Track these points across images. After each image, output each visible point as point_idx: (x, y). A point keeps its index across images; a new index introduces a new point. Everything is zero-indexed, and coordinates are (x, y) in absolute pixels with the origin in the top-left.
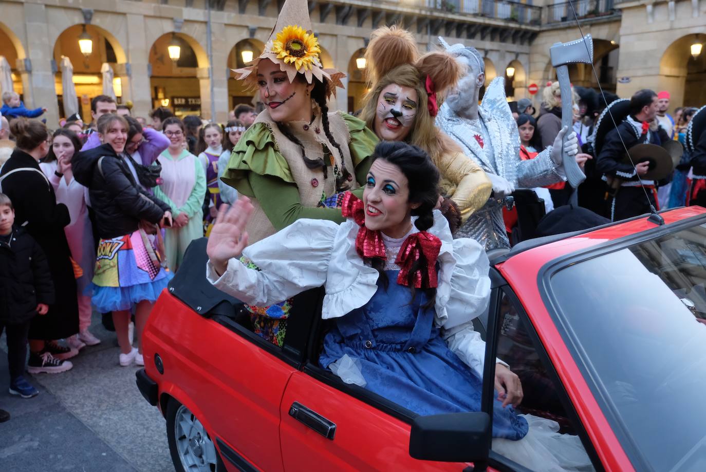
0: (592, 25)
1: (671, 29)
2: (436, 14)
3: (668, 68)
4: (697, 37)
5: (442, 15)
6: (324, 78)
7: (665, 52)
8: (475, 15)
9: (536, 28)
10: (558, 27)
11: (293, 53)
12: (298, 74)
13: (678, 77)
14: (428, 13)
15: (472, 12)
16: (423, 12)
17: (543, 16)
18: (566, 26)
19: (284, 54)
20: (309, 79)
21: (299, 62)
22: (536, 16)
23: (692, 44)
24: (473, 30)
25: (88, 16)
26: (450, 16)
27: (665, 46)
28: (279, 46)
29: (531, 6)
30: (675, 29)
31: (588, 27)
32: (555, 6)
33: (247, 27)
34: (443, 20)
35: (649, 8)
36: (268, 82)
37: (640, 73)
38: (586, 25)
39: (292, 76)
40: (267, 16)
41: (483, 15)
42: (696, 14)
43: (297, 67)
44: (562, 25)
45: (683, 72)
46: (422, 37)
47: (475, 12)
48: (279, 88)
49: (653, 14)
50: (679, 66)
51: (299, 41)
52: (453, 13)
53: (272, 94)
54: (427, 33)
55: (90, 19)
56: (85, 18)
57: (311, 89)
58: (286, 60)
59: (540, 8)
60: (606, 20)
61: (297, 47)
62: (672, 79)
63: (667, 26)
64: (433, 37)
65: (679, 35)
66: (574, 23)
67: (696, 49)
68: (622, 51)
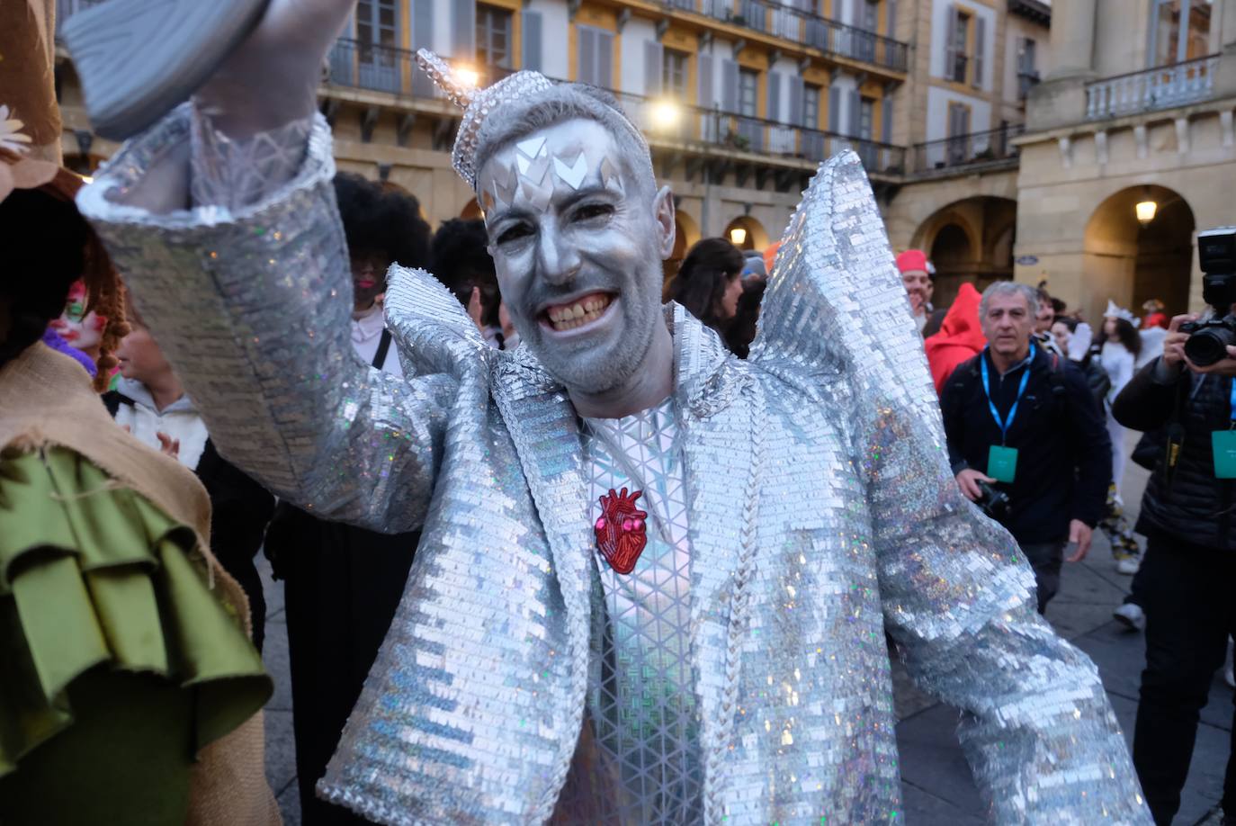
0: (983, 174)
1: (1102, 178)
2: (715, 151)
3: (1100, 243)
4: (1147, 191)
5: (726, 153)
7: (1094, 216)
8: (786, 155)
9: (896, 180)
10: (929, 177)
13: (1120, 257)
14: (701, 150)
15: (780, 151)
16: (692, 148)
17: (907, 161)
18: (942, 175)
22: (896, 162)
23: (1140, 202)
24: (784, 178)
25: (85, 141)
26: (741, 155)
27: (1093, 204)
29: (887, 146)
30: (1110, 177)
31: (976, 177)
32: (929, 146)
33: (374, 163)
34: (728, 161)
35: (1064, 143)
37: (1051, 249)
38: (973, 174)
40: (410, 147)
41: (799, 156)
42: (1143, 153)
44: (936, 174)
45: (1130, 250)
46: (694, 186)
47: (786, 151)
49: (1070, 153)
50: (1122, 239)
52: (747, 151)
54: (703, 182)
55: (89, 145)
56: (81, 144)
59: (903, 150)
60: (1004, 167)
62: (1107, 261)
63: (1095, 173)
64: (714, 188)
65: (1115, 187)
66: (954, 171)
67: (1146, 211)
68: (1022, 212)
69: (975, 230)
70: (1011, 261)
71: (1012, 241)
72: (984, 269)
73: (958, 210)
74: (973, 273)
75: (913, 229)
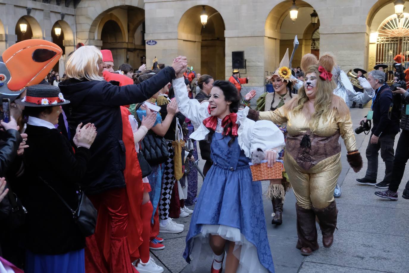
3: (185, 34)
4: (204, 8)
6: (292, 81)
11: (284, 74)
12: (285, 80)
13: (194, 42)
19: (282, 74)
20: (288, 82)
21: (285, 77)
23: (201, 14)
28: (280, 72)
36: (276, 81)
37: (163, 37)
39: (283, 80)
43: (285, 78)
45: (198, 38)
48: (279, 83)
50: (195, 32)
51: (286, 71)
53: (276, 84)
57: (287, 84)
58: (282, 76)
61: (285, 73)
62: (189, 44)
65: (189, 5)
67: (204, 19)
68: (147, 16)
69: (124, 24)
70: (144, 42)
71: (143, 32)
72: (130, 46)
73: (114, 12)
74: (124, 48)
75: (91, 23)
